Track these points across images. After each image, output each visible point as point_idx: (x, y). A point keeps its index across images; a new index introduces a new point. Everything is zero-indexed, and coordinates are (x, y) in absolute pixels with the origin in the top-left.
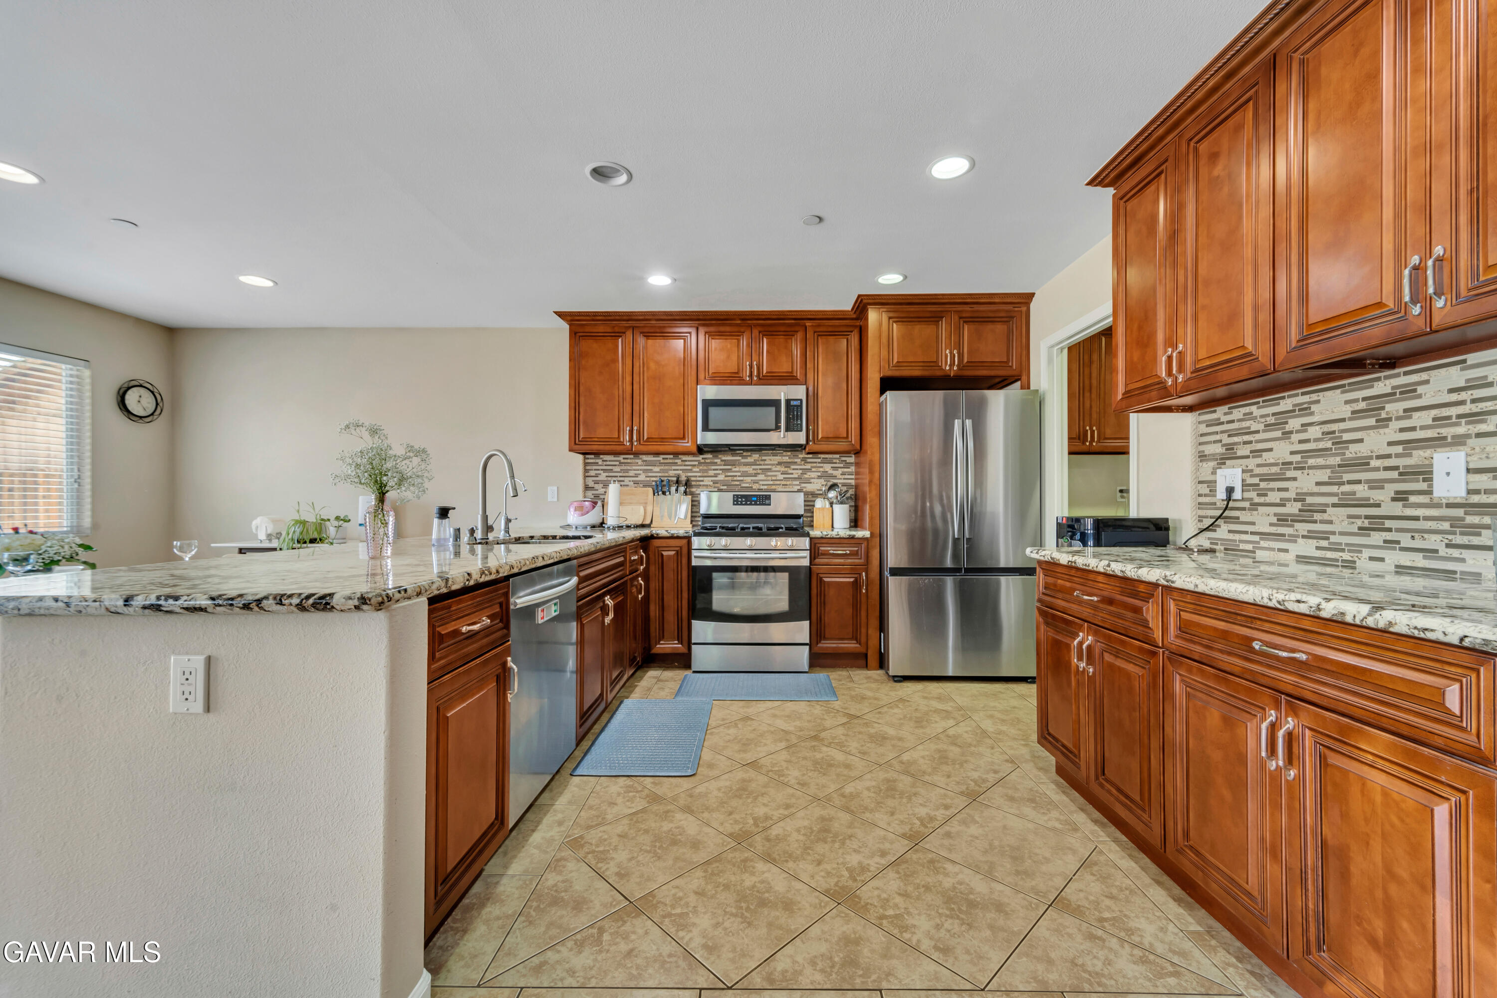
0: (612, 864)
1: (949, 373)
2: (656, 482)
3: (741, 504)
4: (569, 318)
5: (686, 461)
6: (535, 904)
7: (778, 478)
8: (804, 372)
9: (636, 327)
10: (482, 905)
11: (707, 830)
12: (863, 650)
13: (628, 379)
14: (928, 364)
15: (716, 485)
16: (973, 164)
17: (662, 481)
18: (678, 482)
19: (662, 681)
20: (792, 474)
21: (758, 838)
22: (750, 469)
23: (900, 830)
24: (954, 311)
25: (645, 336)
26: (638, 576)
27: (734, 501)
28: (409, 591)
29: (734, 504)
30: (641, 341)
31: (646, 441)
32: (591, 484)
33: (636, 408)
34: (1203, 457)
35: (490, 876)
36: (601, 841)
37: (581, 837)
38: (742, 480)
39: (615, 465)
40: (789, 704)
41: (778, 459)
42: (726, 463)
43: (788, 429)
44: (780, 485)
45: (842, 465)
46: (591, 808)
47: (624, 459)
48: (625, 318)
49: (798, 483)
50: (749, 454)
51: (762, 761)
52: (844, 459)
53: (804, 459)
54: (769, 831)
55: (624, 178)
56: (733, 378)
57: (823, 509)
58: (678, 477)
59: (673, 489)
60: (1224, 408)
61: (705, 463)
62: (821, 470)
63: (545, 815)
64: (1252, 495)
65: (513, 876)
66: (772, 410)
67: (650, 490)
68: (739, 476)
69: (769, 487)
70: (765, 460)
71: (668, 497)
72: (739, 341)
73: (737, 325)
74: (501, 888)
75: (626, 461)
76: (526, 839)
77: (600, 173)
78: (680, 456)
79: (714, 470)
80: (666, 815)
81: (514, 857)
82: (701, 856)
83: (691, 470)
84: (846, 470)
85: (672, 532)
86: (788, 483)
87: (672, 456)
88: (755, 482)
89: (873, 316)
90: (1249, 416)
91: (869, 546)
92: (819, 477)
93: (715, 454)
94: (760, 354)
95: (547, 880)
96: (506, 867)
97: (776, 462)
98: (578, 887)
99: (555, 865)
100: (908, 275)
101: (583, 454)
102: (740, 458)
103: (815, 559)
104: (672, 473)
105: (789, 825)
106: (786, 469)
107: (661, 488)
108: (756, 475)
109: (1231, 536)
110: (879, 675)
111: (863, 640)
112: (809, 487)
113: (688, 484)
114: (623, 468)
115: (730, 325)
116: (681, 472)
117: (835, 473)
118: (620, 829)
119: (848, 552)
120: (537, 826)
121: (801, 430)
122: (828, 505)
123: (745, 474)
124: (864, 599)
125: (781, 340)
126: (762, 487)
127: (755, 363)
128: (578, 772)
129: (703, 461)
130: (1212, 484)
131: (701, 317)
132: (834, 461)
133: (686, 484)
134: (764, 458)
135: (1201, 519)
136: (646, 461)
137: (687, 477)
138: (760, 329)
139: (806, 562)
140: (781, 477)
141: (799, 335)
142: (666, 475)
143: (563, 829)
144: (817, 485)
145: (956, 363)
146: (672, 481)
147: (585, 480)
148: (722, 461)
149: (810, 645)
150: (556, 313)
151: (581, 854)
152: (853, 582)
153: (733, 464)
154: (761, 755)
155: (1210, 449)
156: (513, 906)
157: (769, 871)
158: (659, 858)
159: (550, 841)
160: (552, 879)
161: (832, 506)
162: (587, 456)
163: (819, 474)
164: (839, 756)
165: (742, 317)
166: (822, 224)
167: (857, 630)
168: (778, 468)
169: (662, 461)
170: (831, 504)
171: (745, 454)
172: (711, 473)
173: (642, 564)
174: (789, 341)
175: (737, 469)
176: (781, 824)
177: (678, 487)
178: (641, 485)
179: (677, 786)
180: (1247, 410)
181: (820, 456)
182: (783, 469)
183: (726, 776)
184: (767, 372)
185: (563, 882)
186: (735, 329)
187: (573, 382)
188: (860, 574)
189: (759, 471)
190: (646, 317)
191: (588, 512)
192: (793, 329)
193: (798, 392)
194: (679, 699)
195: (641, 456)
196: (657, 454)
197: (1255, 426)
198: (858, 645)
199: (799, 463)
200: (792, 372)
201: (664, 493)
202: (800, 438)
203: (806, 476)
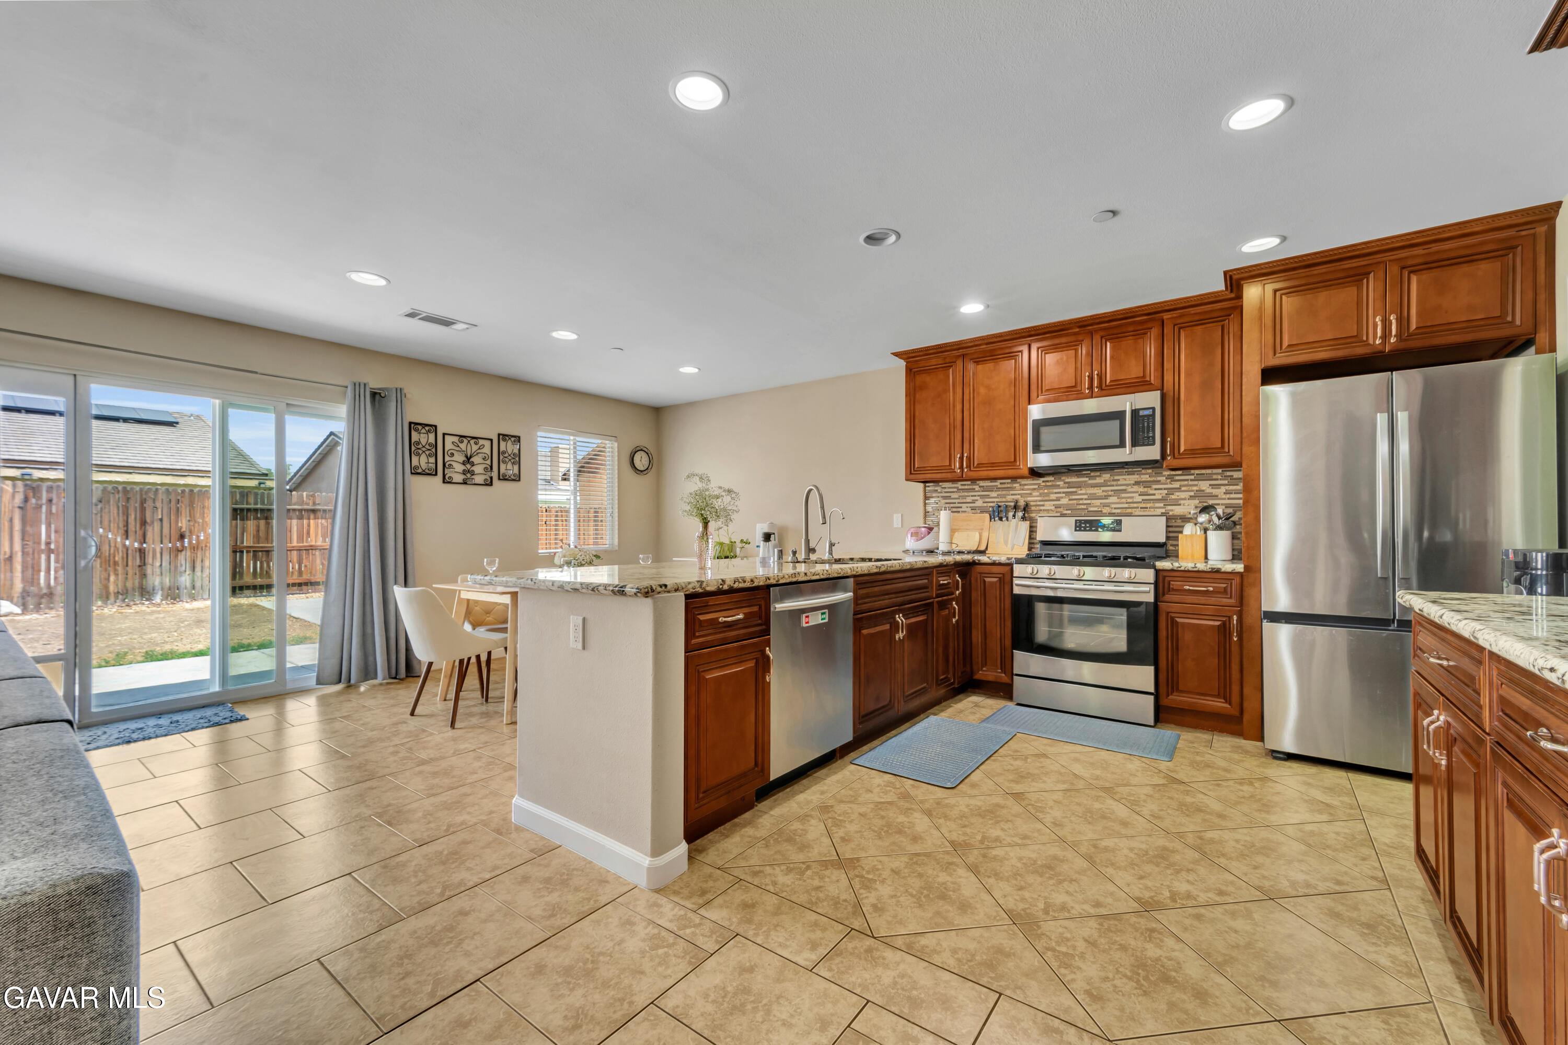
0: (843, 830)
1: (1381, 348)
2: (993, 507)
3: (1085, 530)
4: (905, 356)
5: (1025, 485)
6: (776, 836)
7: (1135, 500)
8: (1160, 374)
9: (966, 354)
10: (745, 826)
11: (936, 833)
12: (1235, 712)
13: (959, 407)
14: (1343, 341)
15: (1059, 510)
16: (1291, 102)
17: (999, 506)
18: (1016, 507)
19: (979, 707)
20: (1154, 495)
21: (976, 852)
22: (1098, 491)
23: (1137, 893)
24: (1390, 261)
25: (975, 362)
26: (953, 599)
27: (1076, 527)
28: (669, 587)
29: (1076, 530)
30: (971, 366)
31: (976, 467)
33: (966, 435)
35: (758, 811)
36: (845, 813)
37: (832, 806)
38: (1090, 504)
39: (954, 492)
40: (1103, 753)
41: (1135, 477)
42: (1070, 485)
43: (1135, 443)
44: (1138, 508)
45: (1226, 482)
46: (851, 789)
47: (962, 485)
48: (955, 347)
49: (1162, 505)
50: (1098, 474)
51: (1028, 795)
52: (1228, 474)
53: (1168, 477)
54: (990, 850)
55: (893, 238)
56: (1072, 392)
57: (1191, 536)
59: (1011, 514)
61: (1046, 486)
62: (1195, 488)
63: (816, 784)
65: (773, 816)
66: (1117, 423)
67: (987, 516)
68: (1086, 499)
69: (1124, 511)
70: (1119, 480)
71: (1005, 522)
72: (1076, 350)
73: (1075, 334)
74: (761, 820)
75: (963, 487)
76: (795, 794)
77: (871, 239)
78: (1018, 480)
79: (1056, 493)
80: (907, 812)
81: (779, 805)
82: (917, 848)
83: (1031, 494)
84: (1231, 488)
85: (994, 558)
86: (1148, 505)
87: (1009, 481)
88: (1105, 505)
89: (1253, 293)
91: (1245, 583)
92: (1191, 497)
93: (1056, 477)
94: (1103, 361)
95: (792, 825)
96: (771, 809)
97: (1133, 482)
98: (810, 836)
99: (804, 818)
100: (1285, 234)
101: (924, 482)
102: (1087, 479)
103: (1164, 594)
104: (1010, 498)
105: (1014, 853)
106: (1146, 489)
107: (999, 513)
108: (1106, 497)
110: (1256, 747)
111: (1235, 698)
112: (1177, 510)
113: (1026, 508)
114: (960, 494)
115: (1067, 335)
116: (1019, 496)
117: (1215, 491)
118: (863, 810)
119: (1211, 589)
120: (805, 790)
121: (1154, 444)
122: (1199, 532)
123: (1093, 497)
124: (1235, 649)
125: (1128, 342)
126: (1114, 511)
127: (1096, 372)
128: (855, 762)
129: (1043, 484)
131: (1033, 333)
132: (1215, 477)
133: (1024, 509)
134: (1116, 478)
136: (983, 486)
138: (1102, 333)
139: (1150, 598)
140: (1139, 499)
141: (1154, 332)
142: (1004, 500)
143: (822, 797)
144: (1188, 507)
145: (1394, 332)
146: (1010, 506)
147: (925, 507)
148: (1065, 483)
149: (1157, 695)
150: (892, 354)
151: (826, 816)
152: (1218, 626)
153: (1079, 486)
154: (1032, 789)
156: (762, 833)
157: (967, 878)
158: (880, 838)
159: (808, 802)
160: (796, 826)
161: (1205, 533)
162: (927, 485)
163: (1192, 494)
164: (1121, 811)
165: (1081, 324)
166: (1116, 218)
167: (1225, 687)
168: (1136, 488)
169: (1000, 486)
170: (1206, 530)
171: (1092, 474)
172: (1053, 496)
173: (958, 589)
174: (1140, 341)
175: (1083, 492)
176: (1008, 849)
177: (1015, 512)
178: (979, 511)
179: (931, 793)
181: (1192, 471)
182: (1142, 489)
183: (982, 798)
184: (1111, 381)
185: (802, 830)
186: (1072, 338)
187: (908, 416)
188: (1230, 618)
189: (1110, 493)
190: (976, 343)
191: (922, 538)
192: (1145, 327)
193: (1150, 400)
194: (984, 724)
195: (978, 482)
196: (994, 479)
198: (1227, 705)
199: (1163, 483)
200: (1144, 376)
201: (1001, 519)
202: (1152, 452)
203: (1173, 497)
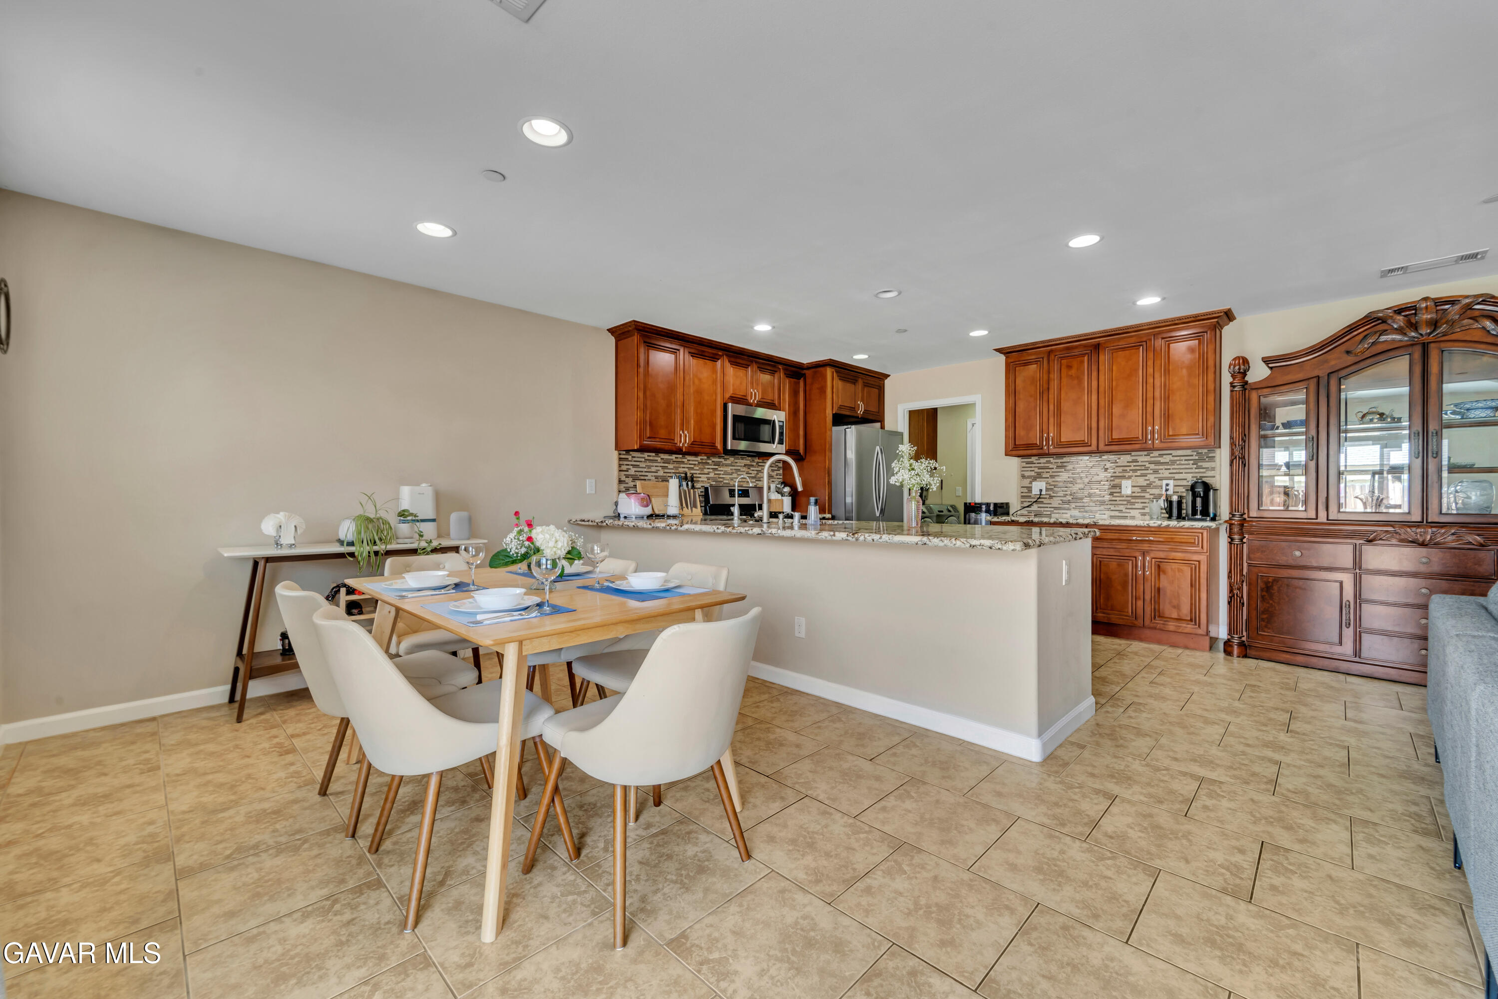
32: (623, 478)
34: (1023, 476)
58: (686, 474)
60: (1037, 458)
64: (1051, 493)
90: (1049, 462)
109: (1039, 509)
130: (1030, 489)
135: (1022, 502)
137: (693, 474)
155: (1027, 474)
180: (1048, 459)
197: (1051, 466)
